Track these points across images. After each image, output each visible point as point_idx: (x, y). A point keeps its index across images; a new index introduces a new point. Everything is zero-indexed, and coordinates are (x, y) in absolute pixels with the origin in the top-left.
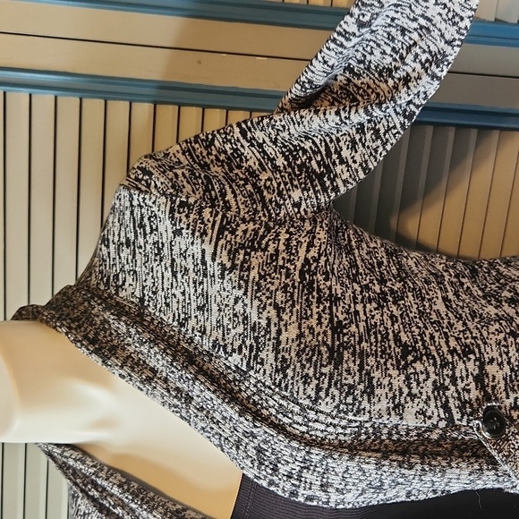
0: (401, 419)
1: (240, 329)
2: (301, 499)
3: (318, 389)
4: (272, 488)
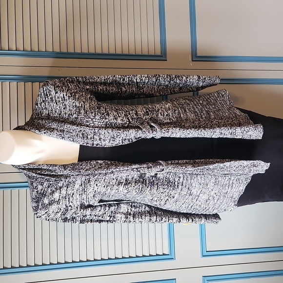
0: (117, 121)
1: (75, 109)
2: (95, 146)
3: (95, 114)
4: (88, 145)
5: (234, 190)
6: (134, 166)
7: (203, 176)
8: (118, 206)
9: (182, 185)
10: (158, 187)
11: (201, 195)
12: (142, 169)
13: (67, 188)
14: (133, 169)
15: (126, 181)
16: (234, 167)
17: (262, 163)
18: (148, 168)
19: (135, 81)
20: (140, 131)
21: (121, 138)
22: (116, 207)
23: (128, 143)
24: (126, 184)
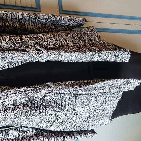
0: (1, 44)
5: (109, 106)
6: (22, 89)
7: (85, 96)
8: (6, 133)
9: (68, 106)
10: (46, 109)
11: (83, 113)
12: (31, 91)
14: (21, 93)
15: (14, 105)
16: (113, 85)
17: (134, 80)
18: (37, 90)
19: (17, 17)
20: (26, 54)
21: (7, 60)
22: (4, 134)
23: (15, 66)
24: (13, 109)
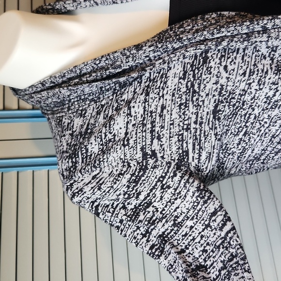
13: (147, 94)
